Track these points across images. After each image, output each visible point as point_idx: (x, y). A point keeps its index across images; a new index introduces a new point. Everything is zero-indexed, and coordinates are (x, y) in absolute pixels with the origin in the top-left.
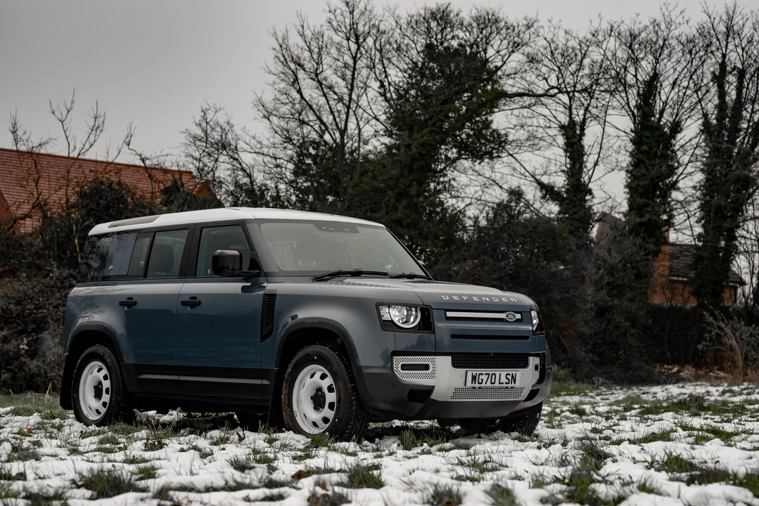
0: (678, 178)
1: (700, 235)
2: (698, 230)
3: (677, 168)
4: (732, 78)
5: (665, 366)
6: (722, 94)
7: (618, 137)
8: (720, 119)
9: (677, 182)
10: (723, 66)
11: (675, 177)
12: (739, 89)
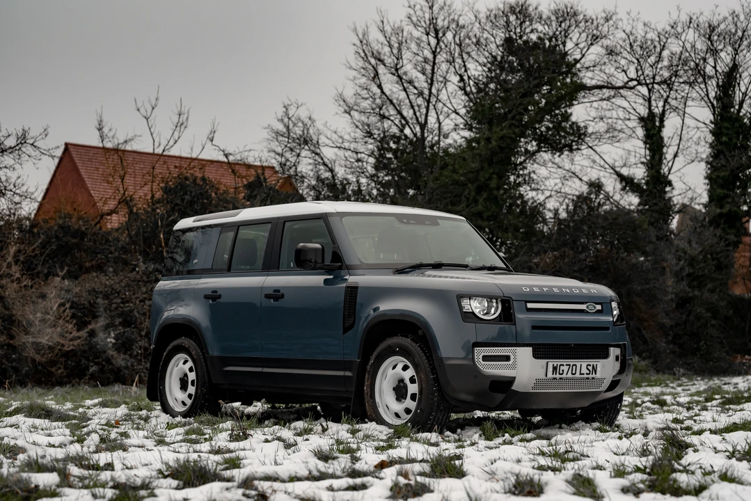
5: (747, 357)
7: (698, 128)
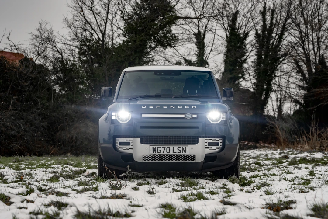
0: (247, 57)
1: (255, 83)
2: (254, 81)
3: (246, 53)
4: (268, 14)
5: (242, 141)
6: (264, 20)
7: (218, 39)
8: (263, 31)
9: (246, 59)
10: (265, 8)
11: (245, 57)
12: (272, 19)
